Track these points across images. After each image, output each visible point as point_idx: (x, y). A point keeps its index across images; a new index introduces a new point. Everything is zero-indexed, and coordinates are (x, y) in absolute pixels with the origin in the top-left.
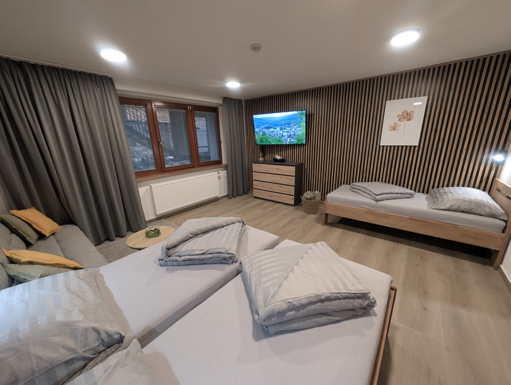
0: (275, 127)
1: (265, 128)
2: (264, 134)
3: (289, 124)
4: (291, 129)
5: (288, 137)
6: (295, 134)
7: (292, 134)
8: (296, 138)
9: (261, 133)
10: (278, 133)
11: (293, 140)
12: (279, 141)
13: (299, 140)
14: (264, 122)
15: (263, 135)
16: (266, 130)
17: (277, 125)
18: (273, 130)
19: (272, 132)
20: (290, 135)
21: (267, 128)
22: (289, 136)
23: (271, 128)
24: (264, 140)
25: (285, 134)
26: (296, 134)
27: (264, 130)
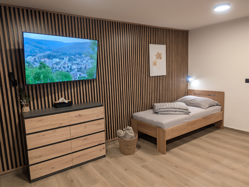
0: (62, 57)
1: (44, 57)
2: (42, 66)
3: (80, 54)
4: (82, 61)
5: (78, 71)
6: (86, 67)
7: (83, 67)
8: (87, 72)
9: (38, 65)
10: (66, 66)
11: (83, 75)
12: (66, 76)
13: (89, 75)
14: (44, 47)
15: (40, 68)
16: (47, 60)
17: (65, 54)
18: (58, 60)
19: (57, 64)
20: (80, 68)
21: (49, 57)
22: (80, 70)
23: (55, 57)
24: (42, 77)
25: (74, 67)
26: (88, 67)
27: (42, 60)
